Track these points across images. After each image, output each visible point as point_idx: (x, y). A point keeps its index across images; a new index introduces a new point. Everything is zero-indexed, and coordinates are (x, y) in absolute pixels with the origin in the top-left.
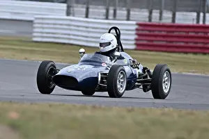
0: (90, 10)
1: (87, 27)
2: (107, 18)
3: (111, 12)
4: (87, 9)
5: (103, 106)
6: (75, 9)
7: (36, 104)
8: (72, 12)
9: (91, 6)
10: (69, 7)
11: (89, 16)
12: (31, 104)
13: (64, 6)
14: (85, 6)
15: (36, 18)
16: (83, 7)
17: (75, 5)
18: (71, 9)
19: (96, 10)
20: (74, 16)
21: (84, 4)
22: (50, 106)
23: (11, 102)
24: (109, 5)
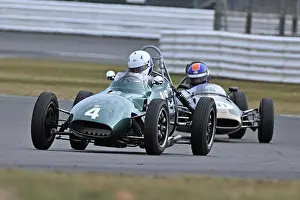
0: (254, 20)
1: (248, 49)
2: (282, 34)
3: (289, 23)
4: (249, 19)
5: (275, 181)
6: (229, 19)
7: (163, 178)
8: (223, 23)
9: (254, 14)
10: (217, 16)
11: (252, 30)
12: (156, 177)
13: (210, 14)
14: (245, 14)
15: (164, 35)
16: (242, 16)
17: (228, 12)
18: (223, 18)
19: (264, 21)
20: (226, 30)
21: (244, 10)
22: (187, 180)
23: (122, 174)
24: (285, 13)
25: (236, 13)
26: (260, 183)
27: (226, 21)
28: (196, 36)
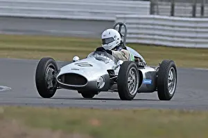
25: (164, 3)
26: (182, 112)
27: (157, 8)
28: (139, 18)
